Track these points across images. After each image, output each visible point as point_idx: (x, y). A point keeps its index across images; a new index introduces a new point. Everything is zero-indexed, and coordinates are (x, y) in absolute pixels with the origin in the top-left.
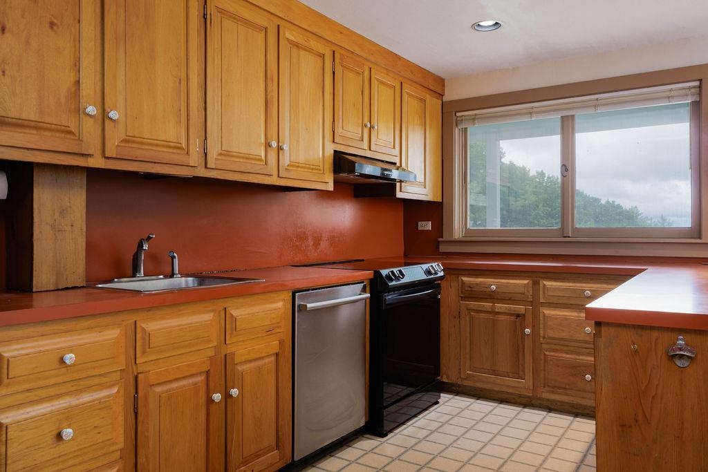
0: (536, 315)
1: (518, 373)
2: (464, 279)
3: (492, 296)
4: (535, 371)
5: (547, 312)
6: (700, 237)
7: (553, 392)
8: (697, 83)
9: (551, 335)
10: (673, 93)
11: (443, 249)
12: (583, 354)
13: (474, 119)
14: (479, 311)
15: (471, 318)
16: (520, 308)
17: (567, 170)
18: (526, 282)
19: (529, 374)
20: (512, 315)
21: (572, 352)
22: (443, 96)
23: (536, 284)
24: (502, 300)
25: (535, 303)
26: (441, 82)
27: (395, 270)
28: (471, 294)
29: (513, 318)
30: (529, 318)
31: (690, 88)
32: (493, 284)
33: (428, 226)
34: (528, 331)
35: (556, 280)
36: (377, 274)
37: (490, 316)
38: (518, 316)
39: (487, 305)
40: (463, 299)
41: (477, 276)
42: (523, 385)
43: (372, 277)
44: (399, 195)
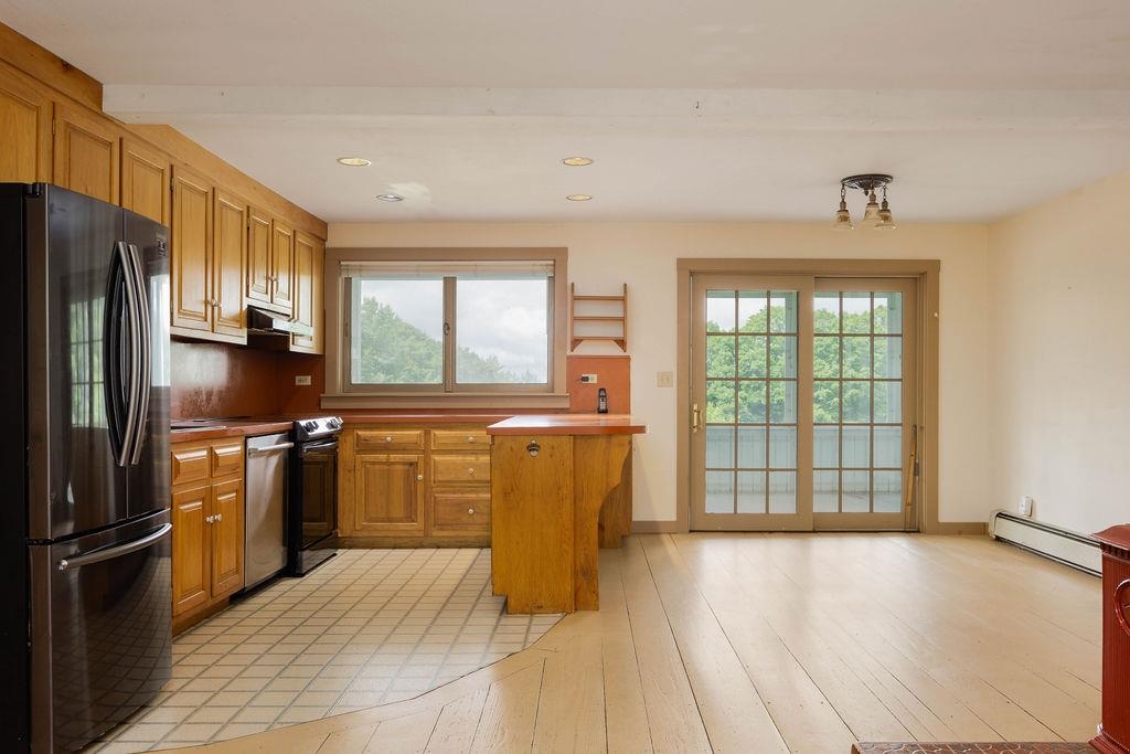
0: (427, 463)
1: (410, 518)
2: (360, 433)
3: (387, 448)
4: (426, 513)
5: (437, 458)
6: (553, 391)
7: (442, 530)
8: (552, 262)
9: (440, 479)
10: (536, 268)
11: (324, 405)
12: (467, 492)
13: (360, 269)
14: (373, 463)
15: (367, 472)
16: (413, 457)
17: (449, 329)
18: (418, 432)
19: (421, 518)
20: (404, 464)
21: (459, 492)
22: (325, 241)
23: (427, 433)
24: (397, 451)
25: (426, 452)
26: (324, 225)
27: (311, 421)
28: (365, 447)
29: (407, 467)
30: (421, 465)
31: (547, 265)
32: (388, 435)
33: (307, 381)
34: (420, 477)
35: (444, 429)
36: (295, 425)
37: (386, 467)
38: (411, 464)
39: (383, 457)
40: (358, 452)
41: (371, 429)
42: (415, 527)
43: (291, 427)
44: (293, 348)
